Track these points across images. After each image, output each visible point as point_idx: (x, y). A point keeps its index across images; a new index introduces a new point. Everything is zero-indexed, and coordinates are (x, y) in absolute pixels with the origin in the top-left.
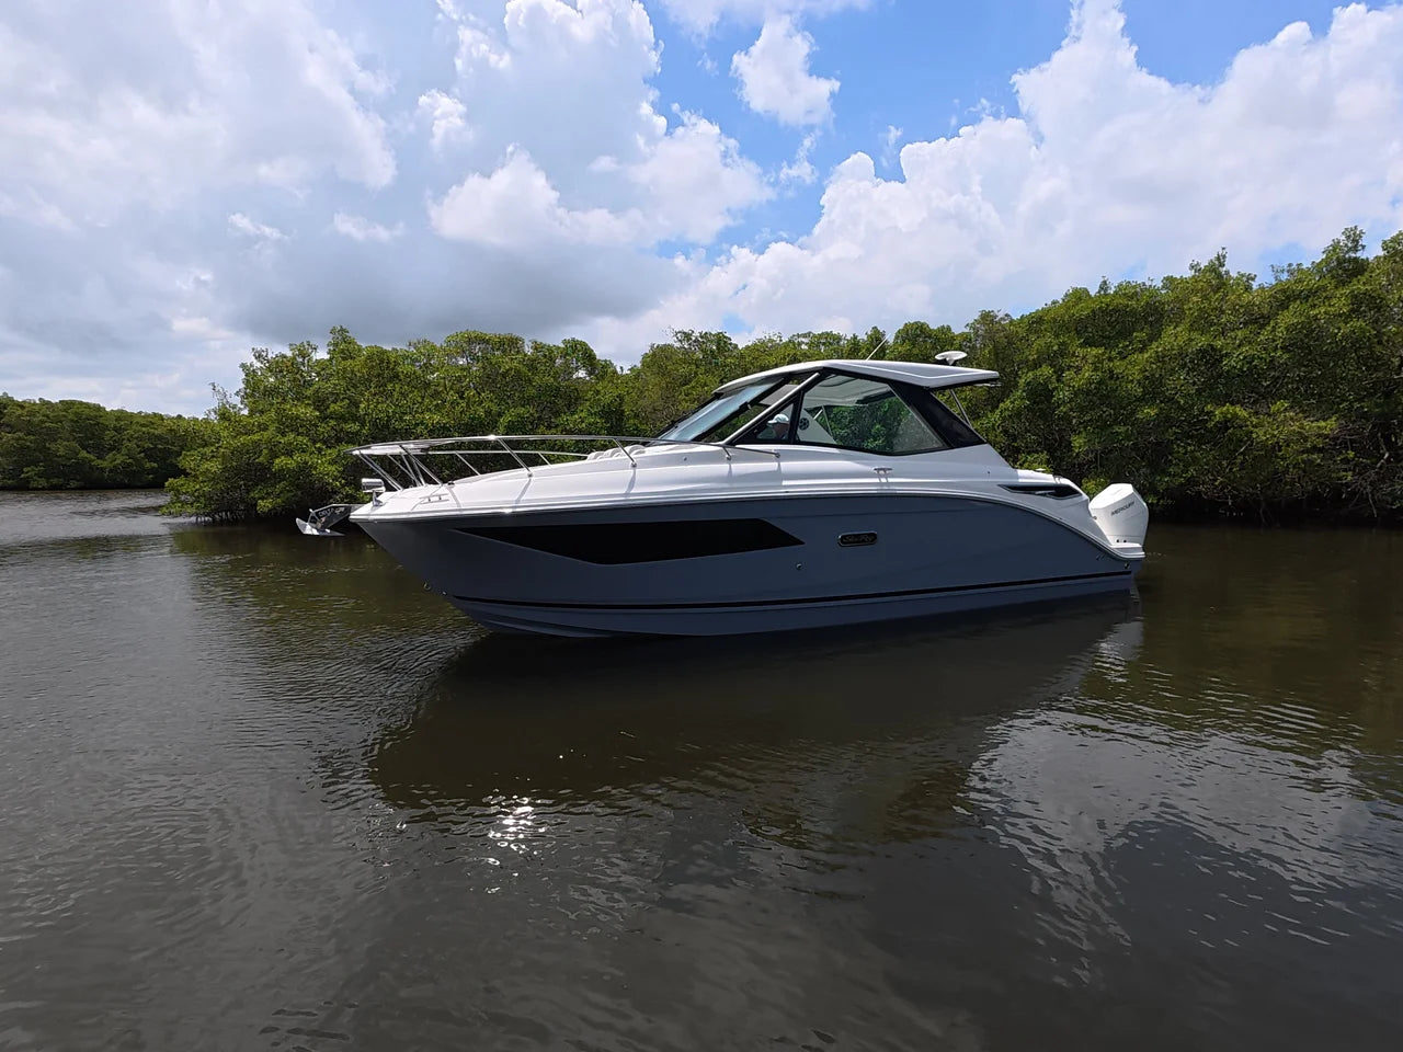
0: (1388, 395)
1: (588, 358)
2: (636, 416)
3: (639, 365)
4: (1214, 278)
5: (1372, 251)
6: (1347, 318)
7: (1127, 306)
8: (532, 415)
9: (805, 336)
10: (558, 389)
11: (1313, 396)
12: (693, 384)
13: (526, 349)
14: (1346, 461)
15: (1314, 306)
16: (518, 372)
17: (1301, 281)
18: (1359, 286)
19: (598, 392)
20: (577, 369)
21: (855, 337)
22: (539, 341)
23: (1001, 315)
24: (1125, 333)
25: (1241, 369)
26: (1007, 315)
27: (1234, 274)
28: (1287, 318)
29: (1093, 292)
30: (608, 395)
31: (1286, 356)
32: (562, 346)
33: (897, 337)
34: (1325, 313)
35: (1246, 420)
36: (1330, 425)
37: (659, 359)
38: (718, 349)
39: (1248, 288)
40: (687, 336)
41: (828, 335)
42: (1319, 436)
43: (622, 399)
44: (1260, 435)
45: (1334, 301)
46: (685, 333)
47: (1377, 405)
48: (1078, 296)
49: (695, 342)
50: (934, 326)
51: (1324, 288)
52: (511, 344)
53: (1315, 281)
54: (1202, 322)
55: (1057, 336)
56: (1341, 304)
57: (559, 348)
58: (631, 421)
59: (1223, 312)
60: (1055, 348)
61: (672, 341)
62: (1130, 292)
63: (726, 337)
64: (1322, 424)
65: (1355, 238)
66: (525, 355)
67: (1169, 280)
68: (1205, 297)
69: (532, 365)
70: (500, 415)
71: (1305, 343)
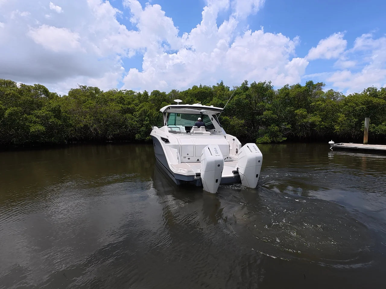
0: (253, 115)
1: (46, 91)
2: (66, 112)
3: (67, 95)
4: (222, 87)
5: (249, 86)
6: (245, 99)
7: (205, 92)
8: (21, 110)
9: (124, 91)
10: (33, 101)
11: (240, 115)
12: (86, 103)
13: (18, 86)
14: (246, 129)
15: (240, 96)
16: (14, 95)
17: (237, 90)
18: (247, 93)
19: (50, 104)
20: (41, 95)
21: (140, 93)
22: (23, 84)
23: (177, 91)
24: (205, 98)
25: (228, 108)
26: (178, 91)
27: (225, 86)
28: (236, 98)
29: (199, 87)
30: (54, 104)
31: (235, 106)
32: (34, 86)
33: (151, 94)
34: (242, 98)
35: (229, 120)
36: (243, 121)
37: (74, 93)
38: (96, 92)
39: (229, 90)
40: (84, 87)
41: (131, 91)
42: (241, 124)
43: (60, 106)
44: (231, 123)
45: (243, 95)
46: (83, 86)
47: (251, 118)
48: (195, 88)
49: (87, 89)
50: (161, 92)
51: (241, 92)
52: (10, 84)
53: (240, 91)
54: (220, 97)
55: (191, 97)
56: (244, 96)
57: (32, 87)
58: (64, 114)
59: (224, 95)
60: (191, 100)
61: (78, 88)
62: (206, 88)
63: (98, 89)
64: (242, 121)
65: (246, 82)
66: (17, 88)
67: (214, 86)
68: (220, 91)
69: (20, 92)
70: (6, 109)
71: (238, 103)
